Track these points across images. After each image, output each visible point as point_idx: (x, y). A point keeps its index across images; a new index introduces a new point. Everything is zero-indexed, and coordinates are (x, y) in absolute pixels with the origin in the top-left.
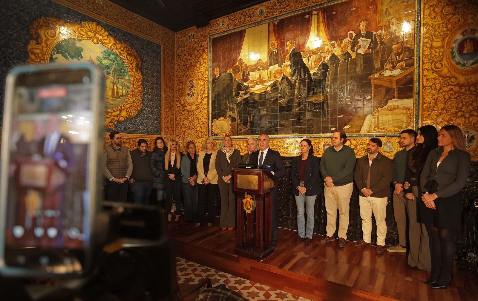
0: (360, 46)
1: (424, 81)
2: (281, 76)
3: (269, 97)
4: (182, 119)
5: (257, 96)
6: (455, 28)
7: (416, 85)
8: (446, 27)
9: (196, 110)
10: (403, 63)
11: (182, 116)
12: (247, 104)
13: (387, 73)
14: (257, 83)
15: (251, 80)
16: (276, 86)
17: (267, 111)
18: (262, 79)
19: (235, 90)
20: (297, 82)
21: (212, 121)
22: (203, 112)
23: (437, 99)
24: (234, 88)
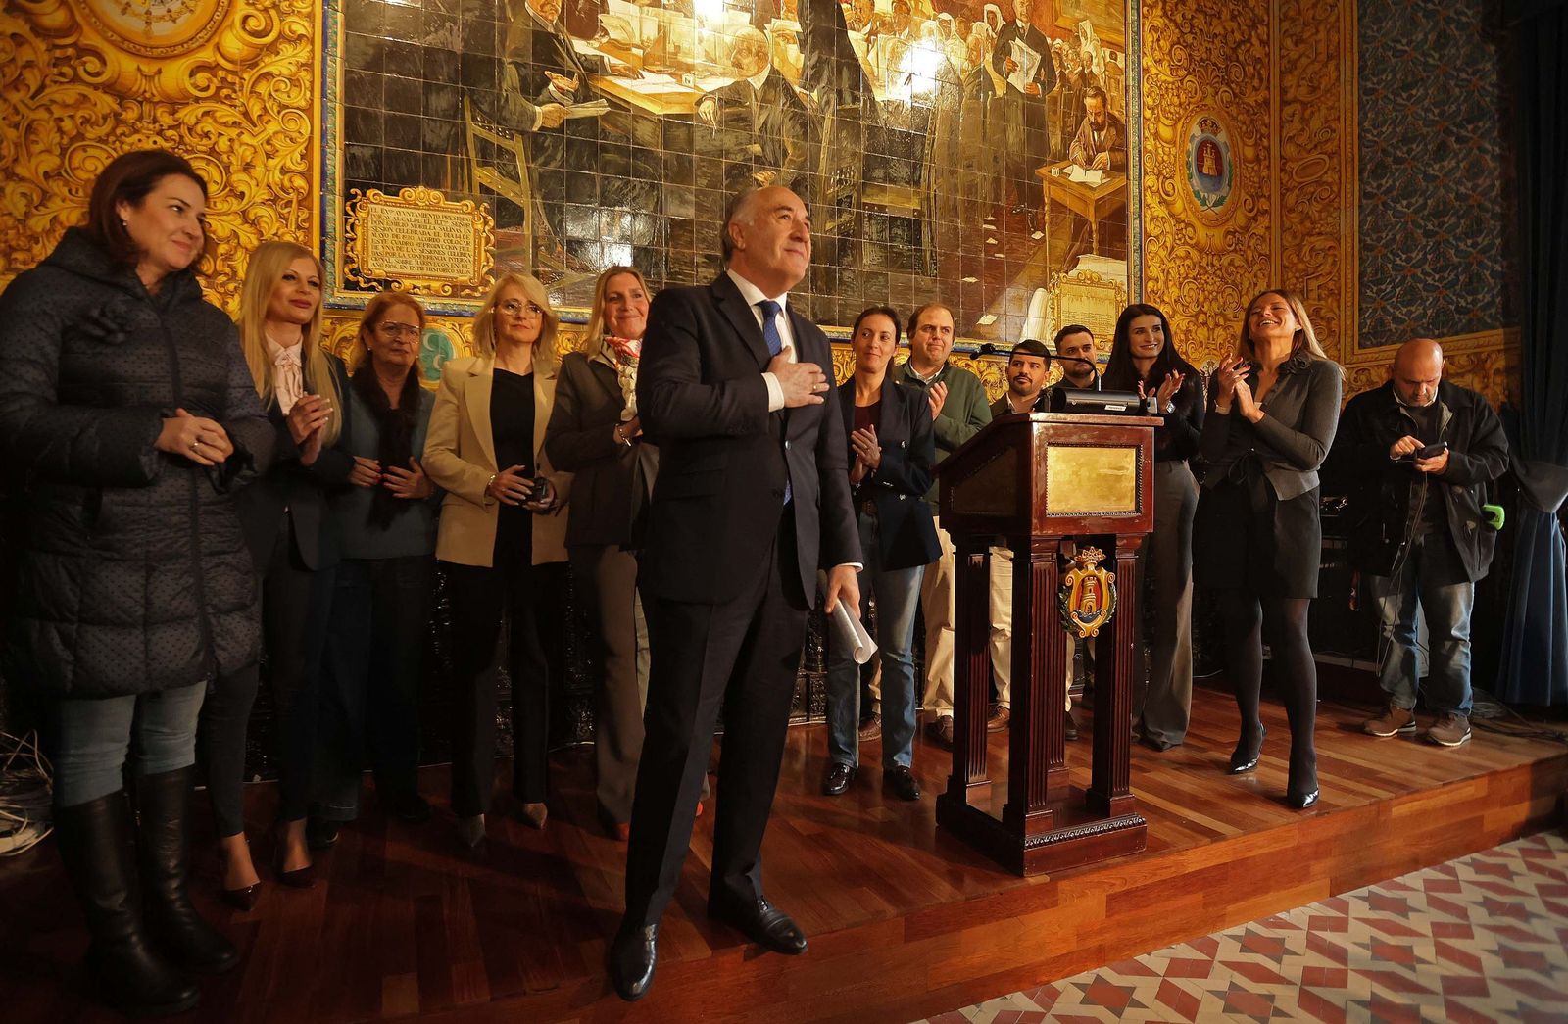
0: (1015, 64)
1: (1148, 219)
2: (760, 69)
3: (709, 148)
4: (49, 137)
5: (651, 124)
6: (1191, 107)
7: (1133, 225)
8: (1178, 96)
9: (197, 100)
10: (1105, 156)
11: (42, 114)
12: (597, 150)
13: (1077, 174)
14: (645, 62)
15: (612, 36)
16: (741, 104)
17: (699, 207)
18: (676, 54)
19: (519, 60)
20: (828, 115)
21: (348, 197)
22: (272, 128)
23: (1168, 272)
24: (510, 45)
